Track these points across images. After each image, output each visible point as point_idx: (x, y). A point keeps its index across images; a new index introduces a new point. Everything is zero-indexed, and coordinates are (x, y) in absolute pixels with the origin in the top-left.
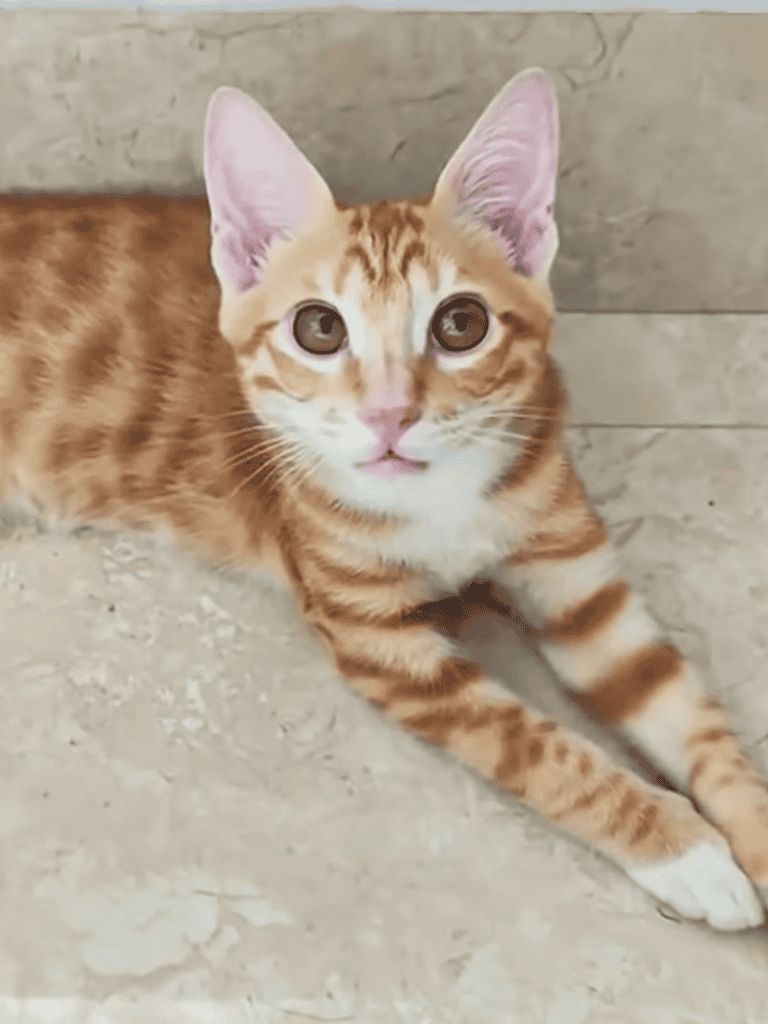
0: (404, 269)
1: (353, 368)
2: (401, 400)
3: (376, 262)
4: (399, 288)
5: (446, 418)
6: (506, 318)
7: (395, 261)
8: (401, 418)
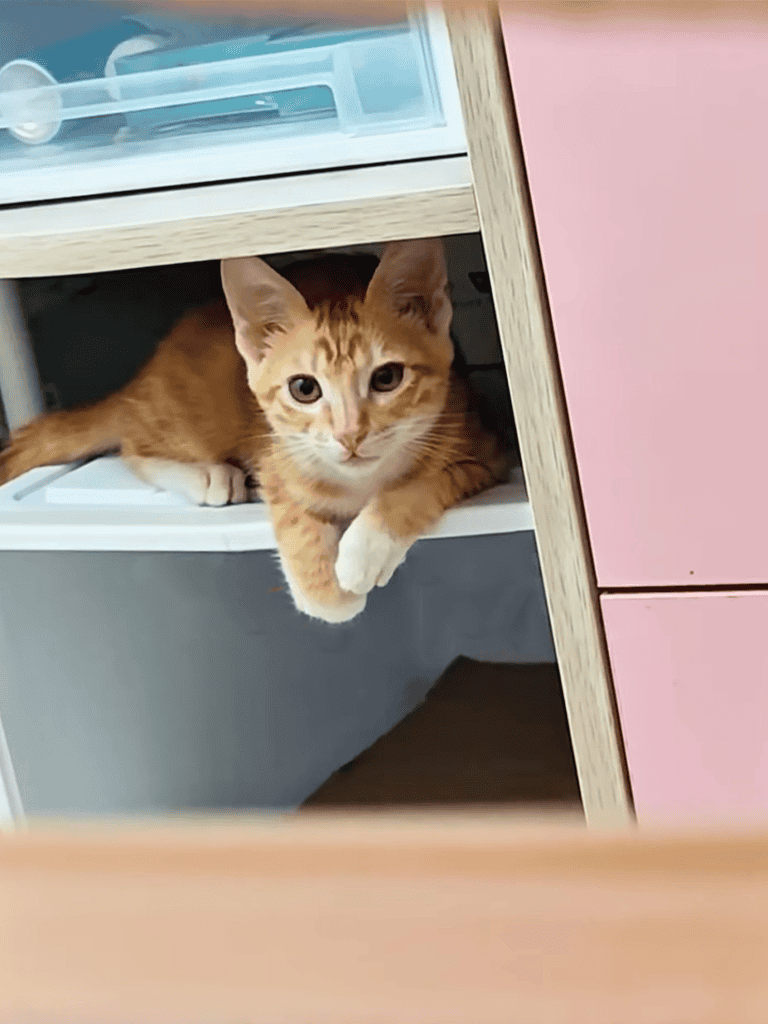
0: (351, 354)
1: (328, 408)
2: (355, 427)
3: (333, 347)
4: (347, 366)
5: (383, 430)
6: (414, 367)
7: (344, 350)
8: (355, 437)
